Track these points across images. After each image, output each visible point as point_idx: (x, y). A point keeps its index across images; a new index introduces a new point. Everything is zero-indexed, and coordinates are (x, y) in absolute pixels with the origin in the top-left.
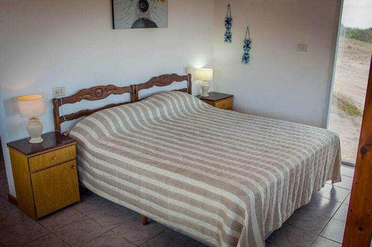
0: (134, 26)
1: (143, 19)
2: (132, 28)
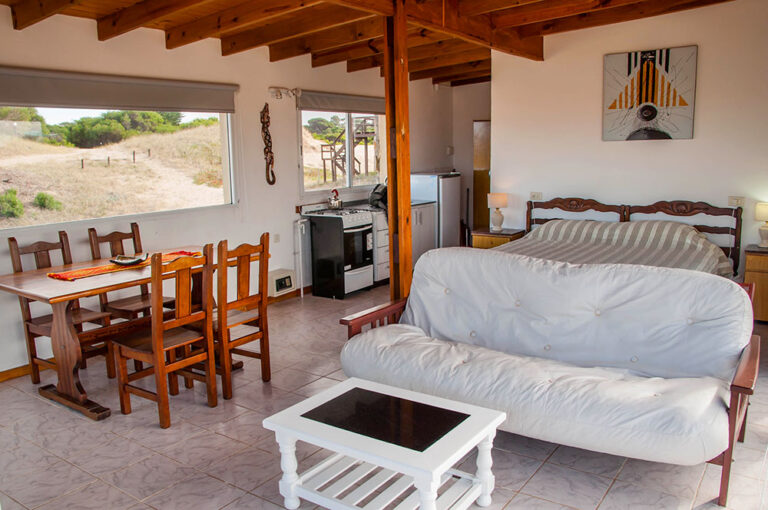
0: (631, 137)
1: (645, 129)
2: (628, 139)
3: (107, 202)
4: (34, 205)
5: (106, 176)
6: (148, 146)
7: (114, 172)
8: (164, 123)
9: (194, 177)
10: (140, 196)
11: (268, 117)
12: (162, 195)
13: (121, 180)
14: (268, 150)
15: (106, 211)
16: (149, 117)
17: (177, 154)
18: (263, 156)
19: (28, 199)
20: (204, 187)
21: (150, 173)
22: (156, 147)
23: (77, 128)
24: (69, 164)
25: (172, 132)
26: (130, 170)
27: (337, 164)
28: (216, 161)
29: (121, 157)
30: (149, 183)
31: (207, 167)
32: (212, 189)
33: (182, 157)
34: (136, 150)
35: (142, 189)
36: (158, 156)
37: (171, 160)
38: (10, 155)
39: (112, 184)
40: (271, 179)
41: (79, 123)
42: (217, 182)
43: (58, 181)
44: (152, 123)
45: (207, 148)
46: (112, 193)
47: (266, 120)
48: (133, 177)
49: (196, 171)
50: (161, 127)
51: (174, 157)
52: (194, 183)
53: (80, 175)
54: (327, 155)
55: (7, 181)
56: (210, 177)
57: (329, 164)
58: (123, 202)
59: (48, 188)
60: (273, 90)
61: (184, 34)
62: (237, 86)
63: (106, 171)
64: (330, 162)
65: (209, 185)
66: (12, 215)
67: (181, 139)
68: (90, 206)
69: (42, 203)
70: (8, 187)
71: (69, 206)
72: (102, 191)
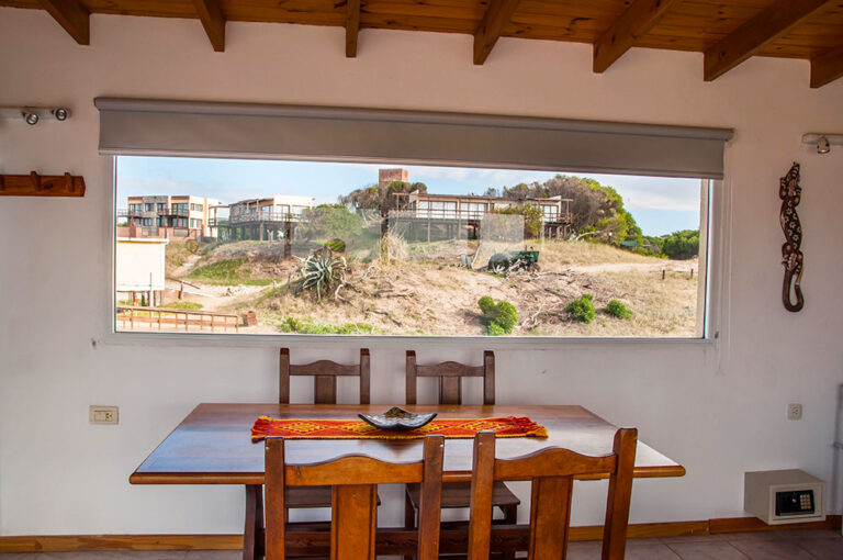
3: (681, 316)
4: (605, 312)
5: (685, 289)
11: (798, 189)
14: (792, 248)
15: (676, 326)
18: (781, 259)
19: (601, 306)
23: (673, 239)
24: (651, 275)
38: (600, 263)
40: (794, 301)
41: (674, 235)
43: (635, 290)
47: (792, 193)
53: (657, 286)
55: (586, 287)
59: (623, 297)
60: (810, 138)
62: (731, 130)
63: (686, 283)
66: (582, 319)
68: (661, 319)
69: (613, 311)
70: (586, 292)
71: (639, 316)
72: (678, 303)
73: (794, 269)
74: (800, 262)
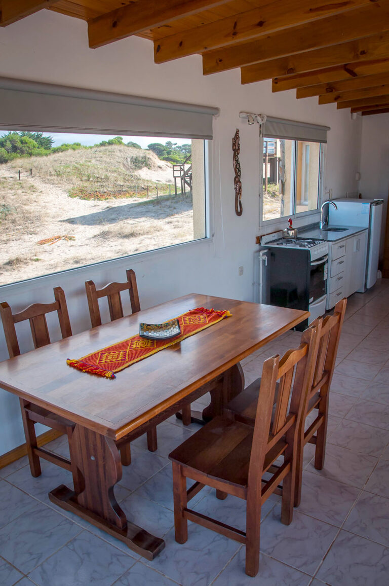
6: (29, 166)
7: (4, 187)
8: (38, 148)
9: (69, 192)
10: (26, 208)
11: (238, 144)
12: (45, 207)
13: (10, 194)
14: (237, 180)
16: (26, 143)
17: (53, 173)
18: (233, 186)
20: (76, 199)
21: (33, 188)
22: (36, 168)
25: (46, 155)
26: (16, 186)
27: (186, 182)
28: (85, 178)
29: (9, 176)
30: (33, 196)
31: (78, 183)
32: (84, 201)
33: (58, 175)
34: (20, 169)
35: (28, 202)
36: (38, 175)
37: (49, 178)
39: (4, 197)
40: (239, 210)
42: (88, 195)
44: (29, 147)
45: (76, 168)
46: (4, 206)
47: (237, 147)
48: (19, 191)
49: (70, 187)
50: (36, 151)
51: (51, 175)
52: (68, 196)
54: (177, 174)
56: (82, 191)
57: (179, 180)
58: (13, 212)
60: (244, 115)
61: (181, 44)
64: (180, 178)
65: (81, 198)
67: (55, 161)
73: (238, 193)
74: (240, 188)
